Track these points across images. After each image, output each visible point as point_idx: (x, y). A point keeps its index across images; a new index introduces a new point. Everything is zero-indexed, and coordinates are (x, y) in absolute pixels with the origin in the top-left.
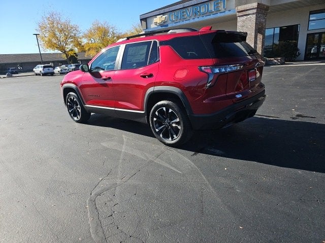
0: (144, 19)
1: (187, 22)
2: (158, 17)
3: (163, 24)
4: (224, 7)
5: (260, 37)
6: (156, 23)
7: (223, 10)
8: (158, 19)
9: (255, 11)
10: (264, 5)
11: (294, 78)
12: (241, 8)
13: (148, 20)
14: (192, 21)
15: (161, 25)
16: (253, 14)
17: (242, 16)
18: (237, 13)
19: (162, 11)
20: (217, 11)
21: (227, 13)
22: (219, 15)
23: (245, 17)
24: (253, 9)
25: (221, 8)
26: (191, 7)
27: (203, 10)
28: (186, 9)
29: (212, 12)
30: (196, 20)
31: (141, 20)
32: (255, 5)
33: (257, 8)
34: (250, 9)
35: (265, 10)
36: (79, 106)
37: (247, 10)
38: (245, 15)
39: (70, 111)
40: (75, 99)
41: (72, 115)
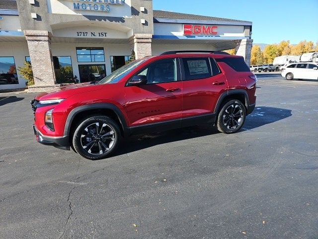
9: (47, 38)
12: (30, 32)
16: (45, 41)
17: (33, 40)
18: (26, 37)
21: (5, 34)
23: (37, 42)
24: (44, 36)
32: (46, 33)
33: (48, 36)
34: (40, 36)
35: (51, 39)
36: (112, 133)
37: (37, 36)
38: (36, 40)
39: (84, 147)
40: (104, 125)
41: (90, 151)
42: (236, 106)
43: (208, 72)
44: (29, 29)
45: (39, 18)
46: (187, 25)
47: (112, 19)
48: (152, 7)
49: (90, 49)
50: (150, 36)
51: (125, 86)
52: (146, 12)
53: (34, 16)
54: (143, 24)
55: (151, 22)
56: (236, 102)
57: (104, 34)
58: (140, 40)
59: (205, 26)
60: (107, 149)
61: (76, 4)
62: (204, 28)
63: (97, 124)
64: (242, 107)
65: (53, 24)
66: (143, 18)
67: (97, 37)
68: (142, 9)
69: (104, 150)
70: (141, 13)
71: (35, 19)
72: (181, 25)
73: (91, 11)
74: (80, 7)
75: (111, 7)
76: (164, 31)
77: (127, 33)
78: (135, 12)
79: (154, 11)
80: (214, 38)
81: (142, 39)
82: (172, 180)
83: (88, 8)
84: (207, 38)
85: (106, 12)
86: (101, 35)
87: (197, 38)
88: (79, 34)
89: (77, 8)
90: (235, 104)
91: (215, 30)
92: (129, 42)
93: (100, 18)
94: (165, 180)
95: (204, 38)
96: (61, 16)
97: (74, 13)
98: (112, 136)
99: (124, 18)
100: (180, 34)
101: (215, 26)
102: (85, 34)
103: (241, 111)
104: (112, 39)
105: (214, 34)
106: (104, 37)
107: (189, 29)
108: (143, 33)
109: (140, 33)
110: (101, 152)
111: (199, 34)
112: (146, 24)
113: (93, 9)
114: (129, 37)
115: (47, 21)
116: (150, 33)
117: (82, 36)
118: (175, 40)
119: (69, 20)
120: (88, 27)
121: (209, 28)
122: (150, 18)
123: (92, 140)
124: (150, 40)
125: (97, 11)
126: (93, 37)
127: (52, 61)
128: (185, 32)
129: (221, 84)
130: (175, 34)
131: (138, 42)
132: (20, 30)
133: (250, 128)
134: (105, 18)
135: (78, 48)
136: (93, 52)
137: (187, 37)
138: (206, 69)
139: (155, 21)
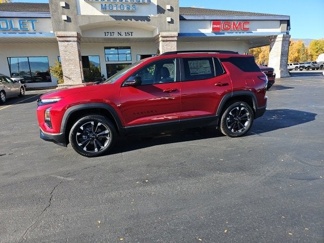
4: (33, 28)
7: (32, 31)
9: (76, 39)
16: (74, 41)
17: (63, 41)
18: (57, 38)
20: (25, 30)
21: (38, 35)
22: (27, 35)
23: (66, 43)
24: (73, 37)
25: (30, 29)
27: (3, 26)
29: (16, 30)
32: (75, 34)
33: (77, 37)
34: (70, 37)
35: (79, 39)
36: (107, 132)
37: (67, 37)
38: (66, 41)
39: (80, 145)
40: (99, 124)
41: (85, 149)
42: (242, 109)
43: (210, 72)
44: (60, 30)
45: (69, 20)
46: (215, 22)
47: (137, 18)
48: (178, 5)
49: (117, 48)
50: (176, 34)
51: (121, 86)
52: (172, 9)
53: (64, 17)
54: (169, 22)
55: (177, 20)
56: (242, 104)
57: (130, 34)
58: (165, 39)
59: (236, 22)
60: (102, 147)
61: (104, 5)
62: (234, 24)
63: (92, 123)
64: (249, 109)
65: (81, 25)
66: (169, 16)
67: (124, 36)
68: (168, 7)
69: (99, 148)
70: (167, 11)
71: (65, 20)
72: (209, 22)
73: (117, 11)
74: (108, 8)
75: (137, 6)
76: (190, 29)
77: (152, 32)
78: (160, 10)
79: (181, 8)
80: (245, 34)
81: (168, 37)
82: (153, 182)
83: (115, 9)
84: (238, 35)
85: (132, 11)
86: (127, 34)
87: (226, 34)
88: (107, 34)
89: (104, 9)
90: (240, 107)
91: (246, 26)
92: (154, 41)
93: (126, 18)
94: (147, 181)
95: (234, 34)
96: (89, 17)
97: (101, 14)
98: (107, 134)
99: (149, 17)
100: (208, 31)
101: (247, 21)
102: (112, 34)
103: (248, 114)
104: (138, 39)
105: (246, 30)
106: (130, 36)
107: (218, 26)
108: (169, 31)
109: (165, 31)
110: (96, 150)
111: (229, 31)
112: (172, 22)
113: (119, 9)
114: (154, 36)
115: (76, 23)
116: (175, 31)
117: (109, 36)
118: (203, 38)
119: (97, 21)
120: (114, 27)
121: (240, 24)
122: (176, 15)
123: (88, 138)
124: (176, 39)
125: (123, 11)
126: (120, 36)
127: (80, 60)
128: (214, 29)
129: (224, 85)
130: (203, 31)
131: (164, 41)
132: (52, 32)
133: (258, 133)
134: (131, 18)
135: (106, 48)
136: (120, 51)
137: (216, 34)
138: (209, 69)
139: (182, 19)
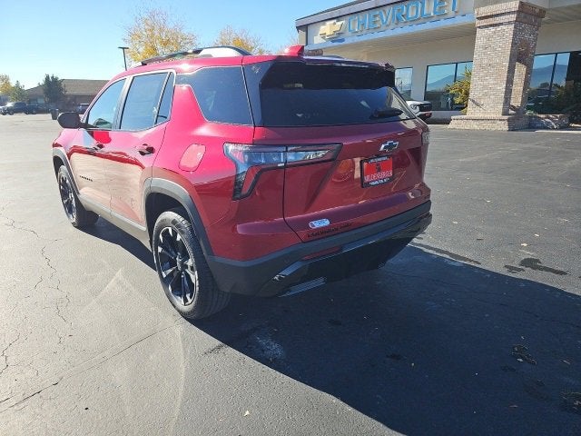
0: (303, 28)
1: (381, 35)
2: (328, 23)
3: (337, 38)
4: (454, 8)
5: (520, 70)
6: (323, 36)
7: (452, 13)
8: (328, 29)
9: (513, 17)
10: (534, 7)
11: (568, 164)
12: (485, 11)
13: (311, 29)
14: (389, 33)
15: (333, 40)
16: (509, 23)
17: (486, 27)
18: (477, 21)
19: (336, 14)
20: (440, 15)
21: (460, 21)
22: (443, 23)
23: (492, 29)
24: (509, 13)
25: (449, 10)
26: (392, 8)
27: (412, 14)
28: (381, 10)
29: (429, 18)
30: (399, 31)
31: (298, 28)
32: (514, 6)
33: (518, 12)
37: (497, 15)
38: (491, 26)
40: (67, 181)
44: (485, 4)
110: (72, 216)
